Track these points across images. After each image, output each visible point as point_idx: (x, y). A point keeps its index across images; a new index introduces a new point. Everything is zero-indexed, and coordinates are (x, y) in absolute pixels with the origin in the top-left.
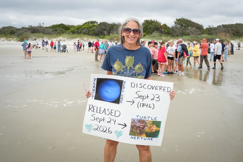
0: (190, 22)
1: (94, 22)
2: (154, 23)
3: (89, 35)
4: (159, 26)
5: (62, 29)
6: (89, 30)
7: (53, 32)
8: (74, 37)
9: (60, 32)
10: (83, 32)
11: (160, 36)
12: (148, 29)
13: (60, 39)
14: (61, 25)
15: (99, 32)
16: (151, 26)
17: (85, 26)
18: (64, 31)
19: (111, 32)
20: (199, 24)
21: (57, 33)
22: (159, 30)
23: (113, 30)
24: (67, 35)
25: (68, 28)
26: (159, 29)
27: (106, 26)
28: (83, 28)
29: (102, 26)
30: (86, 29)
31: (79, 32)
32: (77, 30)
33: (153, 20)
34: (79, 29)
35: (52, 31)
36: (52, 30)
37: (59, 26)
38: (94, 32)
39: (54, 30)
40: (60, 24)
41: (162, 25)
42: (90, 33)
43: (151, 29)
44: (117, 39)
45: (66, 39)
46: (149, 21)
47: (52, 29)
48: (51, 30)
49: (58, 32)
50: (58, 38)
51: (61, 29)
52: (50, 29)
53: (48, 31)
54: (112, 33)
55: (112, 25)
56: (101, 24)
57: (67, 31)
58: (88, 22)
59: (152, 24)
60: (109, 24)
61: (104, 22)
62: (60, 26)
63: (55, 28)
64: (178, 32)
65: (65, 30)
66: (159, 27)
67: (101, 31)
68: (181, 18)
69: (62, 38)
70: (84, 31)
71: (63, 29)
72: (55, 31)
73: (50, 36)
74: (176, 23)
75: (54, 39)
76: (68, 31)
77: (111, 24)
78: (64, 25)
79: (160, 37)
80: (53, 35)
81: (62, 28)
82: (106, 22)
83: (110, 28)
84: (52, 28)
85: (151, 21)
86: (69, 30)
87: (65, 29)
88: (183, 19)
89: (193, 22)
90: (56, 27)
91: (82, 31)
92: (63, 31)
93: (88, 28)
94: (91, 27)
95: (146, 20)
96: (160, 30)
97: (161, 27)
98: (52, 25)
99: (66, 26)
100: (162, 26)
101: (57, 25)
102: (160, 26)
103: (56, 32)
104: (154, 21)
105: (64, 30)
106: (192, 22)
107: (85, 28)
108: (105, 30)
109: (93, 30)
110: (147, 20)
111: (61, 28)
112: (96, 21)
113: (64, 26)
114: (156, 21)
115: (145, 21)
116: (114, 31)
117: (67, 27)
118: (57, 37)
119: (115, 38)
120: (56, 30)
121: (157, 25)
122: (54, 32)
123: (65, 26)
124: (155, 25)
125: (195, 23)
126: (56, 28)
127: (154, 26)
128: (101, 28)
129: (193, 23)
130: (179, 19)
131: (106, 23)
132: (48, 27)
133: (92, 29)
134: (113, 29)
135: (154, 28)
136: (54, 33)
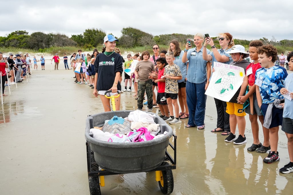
0: (139, 31)
1: (23, 32)
2: (98, 33)
3: (21, 48)
6: (20, 42)
8: (4, 51)
10: (12, 45)
12: (91, 40)
15: (35, 44)
17: (14, 37)
19: (50, 44)
23: (52, 41)
27: (42, 37)
28: (12, 40)
29: (37, 37)
30: (16, 41)
31: (6, 45)
32: (3, 42)
33: (96, 30)
34: (6, 41)
38: (26, 44)
42: (21, 46)
43: (95, 40)
44: (62, 53)
46: (91, 31)
54: (52, 46)
55: (50, 36)
56: (35, 35)
58: (16, 31)
60: (46, 35)
64: (128, 43)
67: (37, 43)
68: (129, 27)
70: (12, 43)
74: (123, 33)
83: (48, 40)
85: (94, 30)
88: (131, 28)
91: (10, 43)
93: (18, 40)
94: (22, 38)
95: (87, 29)
107: (14, 39)
108: (42, 41)
109: (25, 42)
110: (89, 30)
112: (25, 31)
114: (100, 31)
116: (54, 43)
124: (100, 35)
128: (37, 40)
133: (24, 40)
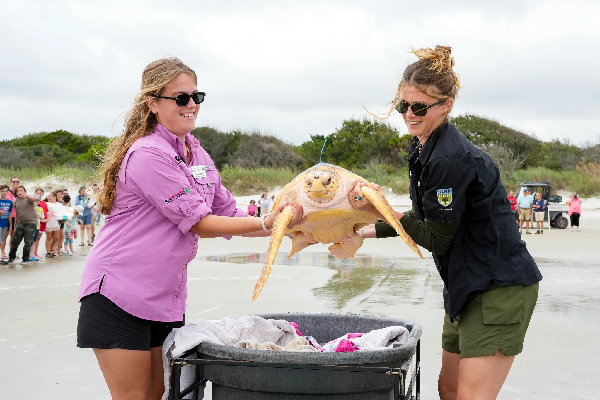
0: (494, 126)
2: (376, 131)
4: (391, 142)
5: (60, 151)
7: (26, 159)
9: (50, 161)
11: (390, 173)
12: (353, 151)
13: (48, 184)
14: (57, 136)
16: (363, 140)
18: (68, 156)
19: (225, 162)
20: (523, 134)
21: (42, 163)
22: (389, 155)
23: (236, 153)
24: (75, 170)
25: (82, 146)
26: (390, 150)
27: (211, 140)
33: (373, 122)
35: (23, 157)
36: (22, 152)
37: (49, 140)
39: (32, 151)
40: (55, 131)
41: (400, 136)
43: (364, 151)
45: (70, 184)
46: (358, 124)
47: (22, 150)
48: (18, 152)
49: (45, 159)
50: (42, 179)
51: (57, 149)
52: (16, 149)
53: (7, 158)
54: (229, 165)
55: (232, 139)
57: (79, 157)
59: (370, 135)
60: (222, 135)
61: (206, 126)
62: (55, 139)
63: (34, 147)
65: (71, 153)
66: (392, 145)
68: (466, 114)
69: (57, 179)
71: (65, 150)
72: (32, 154)
73: (13, 172)
75: (27, 182)
76: (81, 157)
77: (229, 133)
78: (71, 135)
79: (386, 178)
80: (23, 171)
81: (62, 146)
82: (211, 127)
83: (226, 148)
84: (23, 144)
85: (367, 123)
86: (87, 152)
87: (70, 151)
88: (473, 117)
89: (505, 128)
90: (40, 142)
92: (64, 157)
95: (348, 119)
96: (392, 153)
97: (396, 145)
98: (25, 136)
99: (77, 138)
100: (401, 140)
101: (43, 136)
102: (394, 140)
103: (39, 159)
104: (376, 124)
105: (67, 154)
106: (502, 127)
110: (353, 121)
111: (55, 146)
113: (68, 138)
114: (383, 126)
115: (345, 123)
116: (237, 158)
117: (78, 142)
118: (40, 177)
119: (239, 182)
120: (38, 154)
121: (383, 138)
122: (30, 158)
123: (72, 139)
124: (377, 138)
125: (510, 132)
126: (37, 146)
127: (373, 139)
129: (502, 132)
130: (456, 118)
131: (213, 131)
132: (10, 142)
134: (235, 150)
135: (375, 149)
136: (28, 162)
